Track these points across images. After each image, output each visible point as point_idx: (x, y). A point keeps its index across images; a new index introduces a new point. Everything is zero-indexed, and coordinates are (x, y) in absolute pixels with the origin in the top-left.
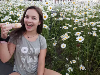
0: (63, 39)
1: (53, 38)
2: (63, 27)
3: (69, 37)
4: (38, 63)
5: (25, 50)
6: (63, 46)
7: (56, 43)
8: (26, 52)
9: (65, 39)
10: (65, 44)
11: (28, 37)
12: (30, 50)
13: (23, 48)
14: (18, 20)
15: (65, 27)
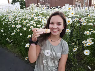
0: (85, 45)
1: (74, 44)
2: (86, 33)
3: (93, 43)
4: (58, 67)
5: (47, 53)
6: (87, 53)
7: (76, 49)
8: (48, 55)
9: (89, 45)
10: (89, 51)
11: (52, 41)
12: (52, 53)
13: (46, 51)
14: (41, 25)
15: (88, 33)
